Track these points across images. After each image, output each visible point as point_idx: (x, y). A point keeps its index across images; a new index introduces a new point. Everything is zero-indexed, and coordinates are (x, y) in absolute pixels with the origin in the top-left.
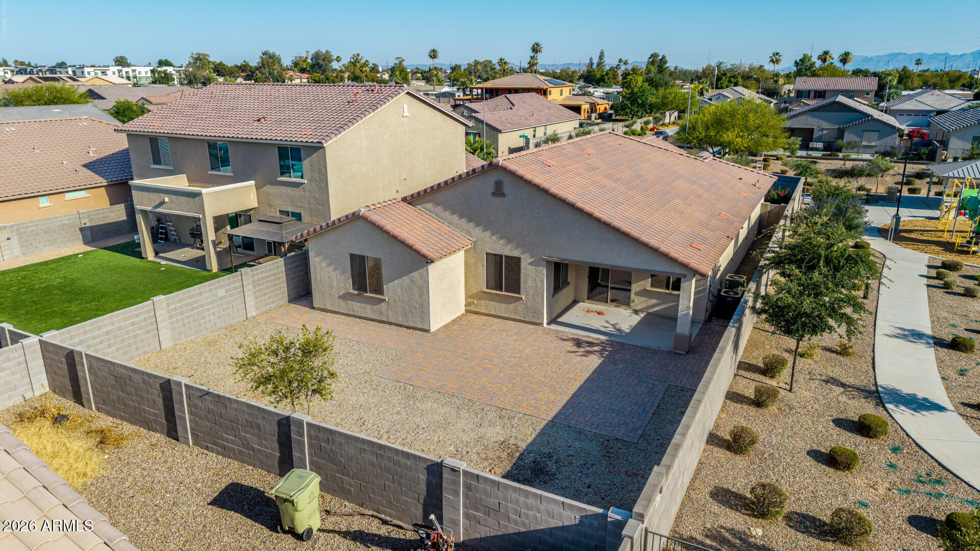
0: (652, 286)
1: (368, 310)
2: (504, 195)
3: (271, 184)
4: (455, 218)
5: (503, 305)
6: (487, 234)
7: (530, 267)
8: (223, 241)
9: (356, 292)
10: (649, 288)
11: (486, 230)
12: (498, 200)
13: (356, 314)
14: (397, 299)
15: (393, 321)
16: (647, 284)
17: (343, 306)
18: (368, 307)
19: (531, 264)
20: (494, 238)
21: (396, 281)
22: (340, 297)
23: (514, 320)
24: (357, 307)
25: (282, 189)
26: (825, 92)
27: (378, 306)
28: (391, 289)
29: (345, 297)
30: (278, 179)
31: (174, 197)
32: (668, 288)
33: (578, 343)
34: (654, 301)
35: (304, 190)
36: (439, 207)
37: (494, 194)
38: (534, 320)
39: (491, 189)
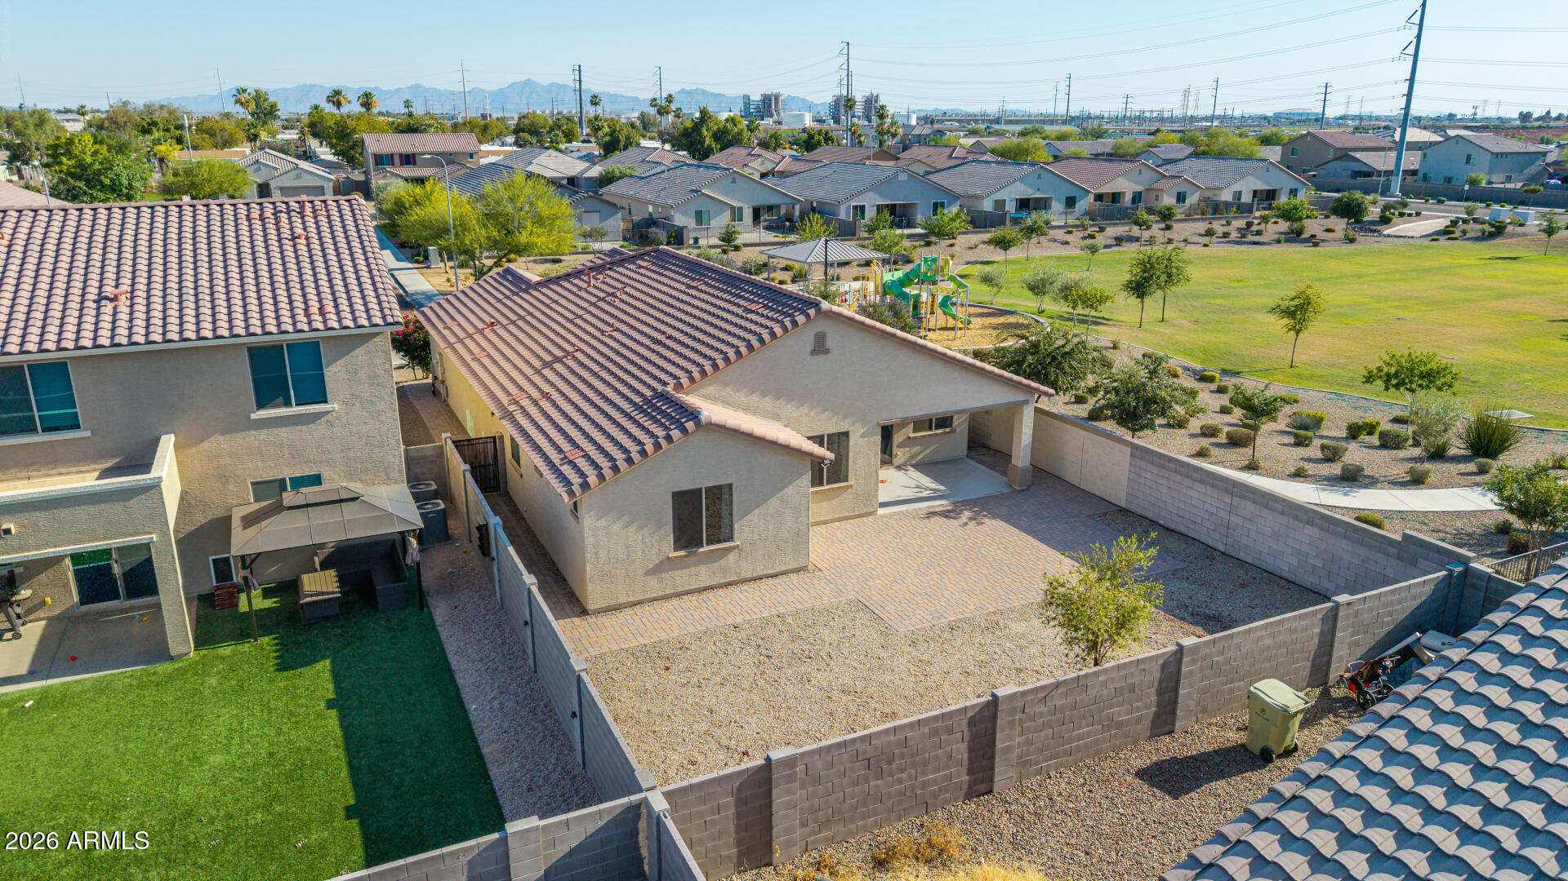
0: (914, 431)
1: (702, 575)
2: (827, 351)
4: (755, 399)
5: (825, 504)
6: (805, 410)
7: (861, 440)
8: (48, 600)
9: (682, 553)
10: (912, 435)
11: (802, 405)
12: (820, 359)
13: (680, 589)
14: (756, 537)
15: (749, 575)
16: (909, 432)
17: (654, 587)
18: (703, 569)
19: (863, 436)
20: (812, 414)
21: (757, 511)
22: (648, 573)
23: (840, 520)
24: (684, 578)
27: (723, 561)
28: (746, 528)
29: (668, 564)
30: (253, 416)
31: (40, 516)
32: (931, 429)
34: (917, 448)
35: (330, 424)
36: (729, 389)
37: (814, 352)
38: (866, 510)
39: (810, 347)
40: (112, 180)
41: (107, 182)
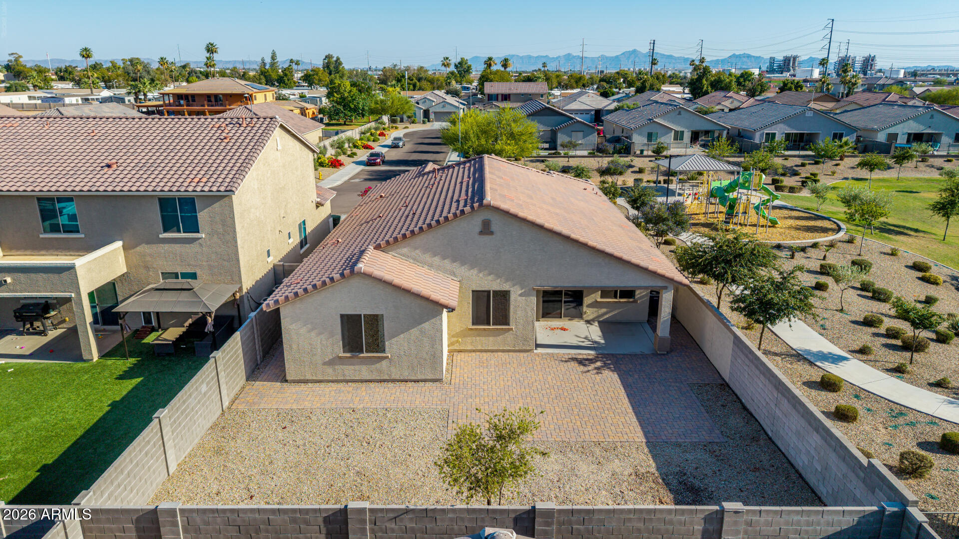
0: (602, 297)
1: (364, 371)
2: (492, 233)
3: (148, 243)
4: (437, 260)
5: (491, 339)
6: (475, 272)
7: (519, 298)
8: (67, 319)
9: (348, 355)
10: (599, 300)
11: (472, 268)
12: (486, 238)
13: (348, 378)
14: (402, 353)
15: (397, 377)
16: (597, 297)
17: (330, 373)
18: (364, 368)
19: (521, 295)
20: (481, 275)
21: (402, 336)
22: (325, 364)
23: (503, 351)
24: (350, 371)
25: (167, 247)
26: (509, 95)
27: (378, 365)
28: (394, 345)
29: (334, 362)
30: (161, 236)
31: (22, 276)
32: (616, 297)
33: (581, 362)
34: (604, 310)
35: (201, 245)
36: (417, 251)
37: (481, 233)
38: (524, 348)
39: (478, 229)
40: (355, 106)
41: (352, 106)
